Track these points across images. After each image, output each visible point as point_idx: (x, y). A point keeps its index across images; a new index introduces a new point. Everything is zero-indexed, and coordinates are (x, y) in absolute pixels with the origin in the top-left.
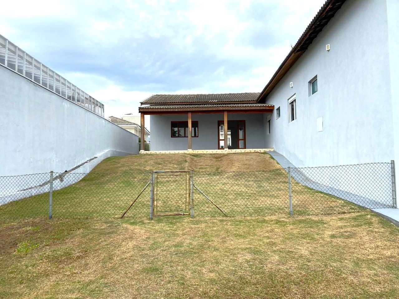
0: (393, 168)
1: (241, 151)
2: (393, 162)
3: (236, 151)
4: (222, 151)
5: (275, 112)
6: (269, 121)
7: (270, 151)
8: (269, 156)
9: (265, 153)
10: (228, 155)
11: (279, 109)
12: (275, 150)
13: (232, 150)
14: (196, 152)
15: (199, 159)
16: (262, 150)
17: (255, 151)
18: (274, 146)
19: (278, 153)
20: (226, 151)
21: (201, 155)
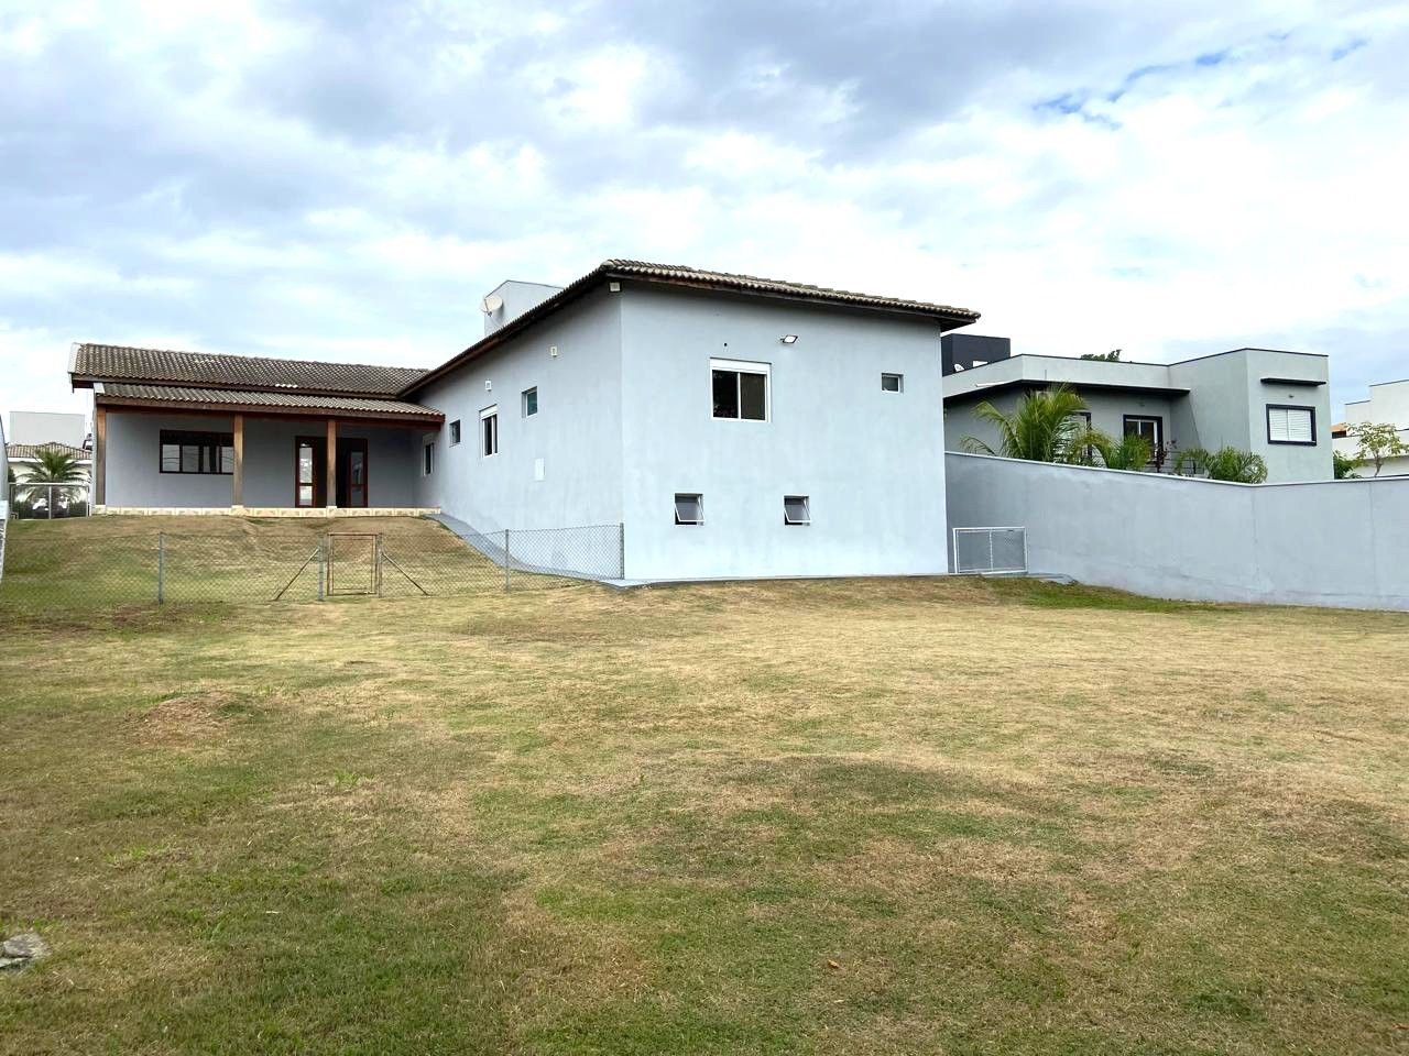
0: (622, 532)
1: (367, 512)
2: (622, 526)
3: (355, 512)
4: (322, 513)
5: (447, 430)
6: (428, 448)
7: (433, 514)
8: (436, 524)
9: (423, 517)
10: (337, 520)
11: (456, 425)
12: (445, 512)
13: (347, 509)
14: (254, 512)
15: (269, 529)
16: (416, 512)
17: (400, 513)
18: (441, 503)
19: (453, 519)
20: (331, 511)
21: (269, 520)
